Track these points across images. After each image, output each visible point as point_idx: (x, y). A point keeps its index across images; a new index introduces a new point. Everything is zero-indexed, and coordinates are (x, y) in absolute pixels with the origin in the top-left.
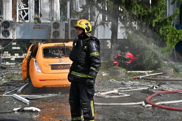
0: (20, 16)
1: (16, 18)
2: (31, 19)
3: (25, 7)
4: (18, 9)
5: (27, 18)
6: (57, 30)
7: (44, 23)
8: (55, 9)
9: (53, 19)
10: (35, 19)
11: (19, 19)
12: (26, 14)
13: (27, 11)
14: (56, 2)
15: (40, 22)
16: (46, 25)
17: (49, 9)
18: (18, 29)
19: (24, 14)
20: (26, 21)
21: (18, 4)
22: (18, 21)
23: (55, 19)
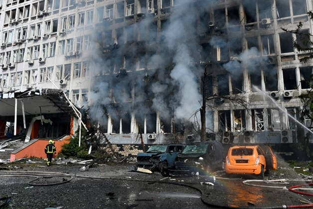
0: (258, 127)
1: (255, 129)
2: (266, 129)
3: (261, 121)
4: (256, 123)
5: (263, 128)
6: (286, 136)
7: (276, 131)
8: (284, 121)
9: (283, 128)
10: (269, 129)
11: (257, 130)
12: (262, 126)
13: (263, 123)
14: (285, 116)
15: (273, 131)
16: (277, 133)
17: (279, 122)
18: (256, 136)
19: (260, 126)
20: (263, 131)
21: (256, 119)
22: (256, 131)
23: (284, 129)
